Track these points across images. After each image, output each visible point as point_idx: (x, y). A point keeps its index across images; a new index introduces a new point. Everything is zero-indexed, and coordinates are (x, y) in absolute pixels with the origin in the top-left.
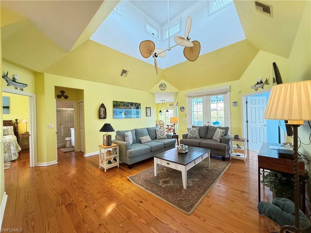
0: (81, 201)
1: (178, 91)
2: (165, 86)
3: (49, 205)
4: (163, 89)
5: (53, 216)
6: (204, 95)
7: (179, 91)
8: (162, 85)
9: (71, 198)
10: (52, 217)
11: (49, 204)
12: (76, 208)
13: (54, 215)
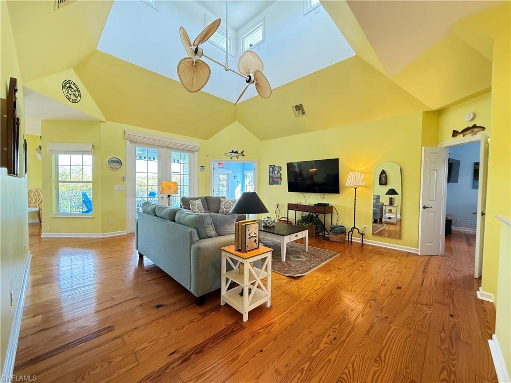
0: (370, 307)
1: (103, 118)
2: (79, 92)
3: (411, 342)
4: (73, 97)
5: (415, 321)
6: (163, 147)
7: (105, 121)
8: (70, 87)
9: (374, 322)
10: (417, 322)
11: (409, 342)
12: (384, 307)
13: (413, 322)
